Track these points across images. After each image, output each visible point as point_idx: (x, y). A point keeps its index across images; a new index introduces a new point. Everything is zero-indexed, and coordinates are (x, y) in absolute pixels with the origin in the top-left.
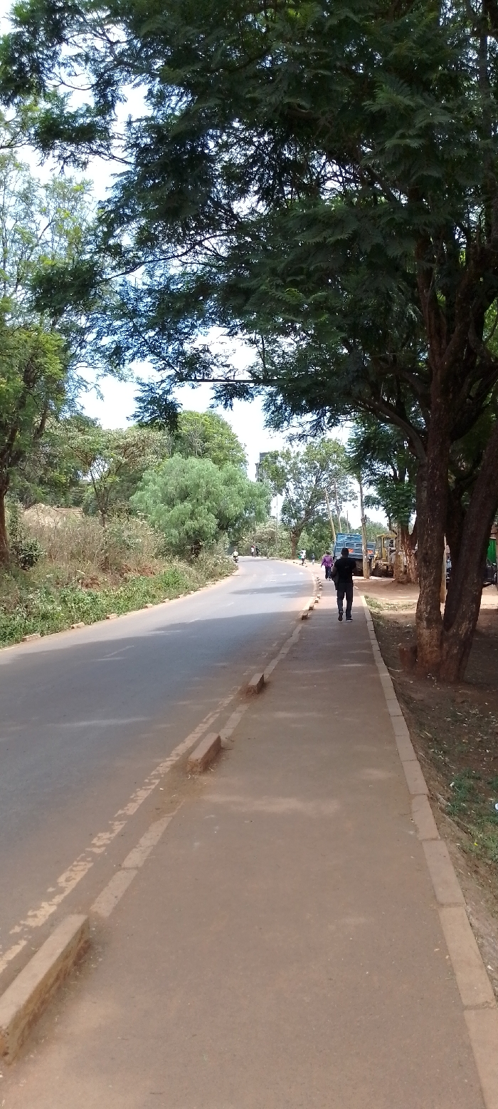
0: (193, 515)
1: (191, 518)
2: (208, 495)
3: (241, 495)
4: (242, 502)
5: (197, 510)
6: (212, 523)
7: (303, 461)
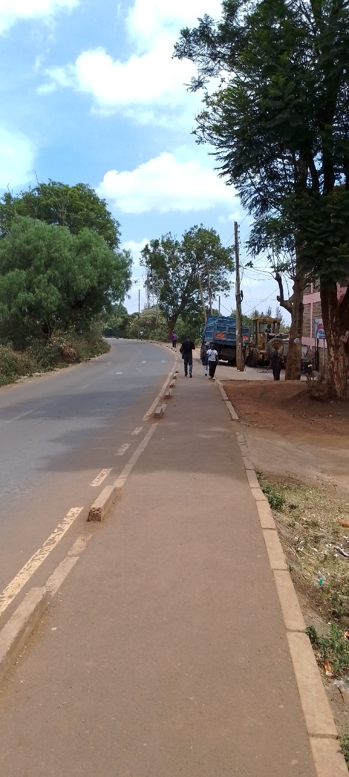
0: (28, 287)
1: (28, 291)
2: (50, 263)
3: (95, 267)
4: (95, 274)
5: (35, 280)
6: (53, 297)
7: (181, 251)
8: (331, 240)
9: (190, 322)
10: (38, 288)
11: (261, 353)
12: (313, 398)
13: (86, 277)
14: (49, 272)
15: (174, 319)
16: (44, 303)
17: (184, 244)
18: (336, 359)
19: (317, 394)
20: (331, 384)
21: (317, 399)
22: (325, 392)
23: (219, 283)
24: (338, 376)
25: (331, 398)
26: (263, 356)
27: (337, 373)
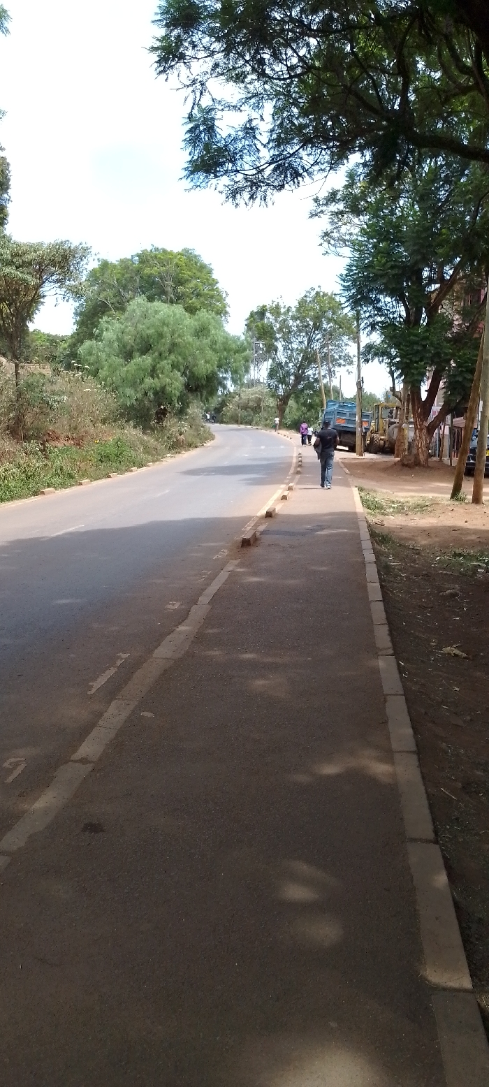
0: (153, 373)
1: (153, 377)
2: (174, 347)
3: (214, 350)
4: (215, 358)
5: (158, 365)
6: (176, 382)
7: (294, 318)
8: (414, 359)
9: (304, 404)
10: (162, 373)
11: (381, 439)
12: (404, 465)
13: (207, 362)
14: (172, 357)
15: (284, 400)
16: (169, 389)
17: (298, 310)
18: (421, 438)
19: (406, 463)
20: (417, 456)
21: (407, 466)
22: (412, 461)
23: (340, 357)
24: (422, 450)
25: (416, 465)
26: (385, 442)
27: (421, 447)
